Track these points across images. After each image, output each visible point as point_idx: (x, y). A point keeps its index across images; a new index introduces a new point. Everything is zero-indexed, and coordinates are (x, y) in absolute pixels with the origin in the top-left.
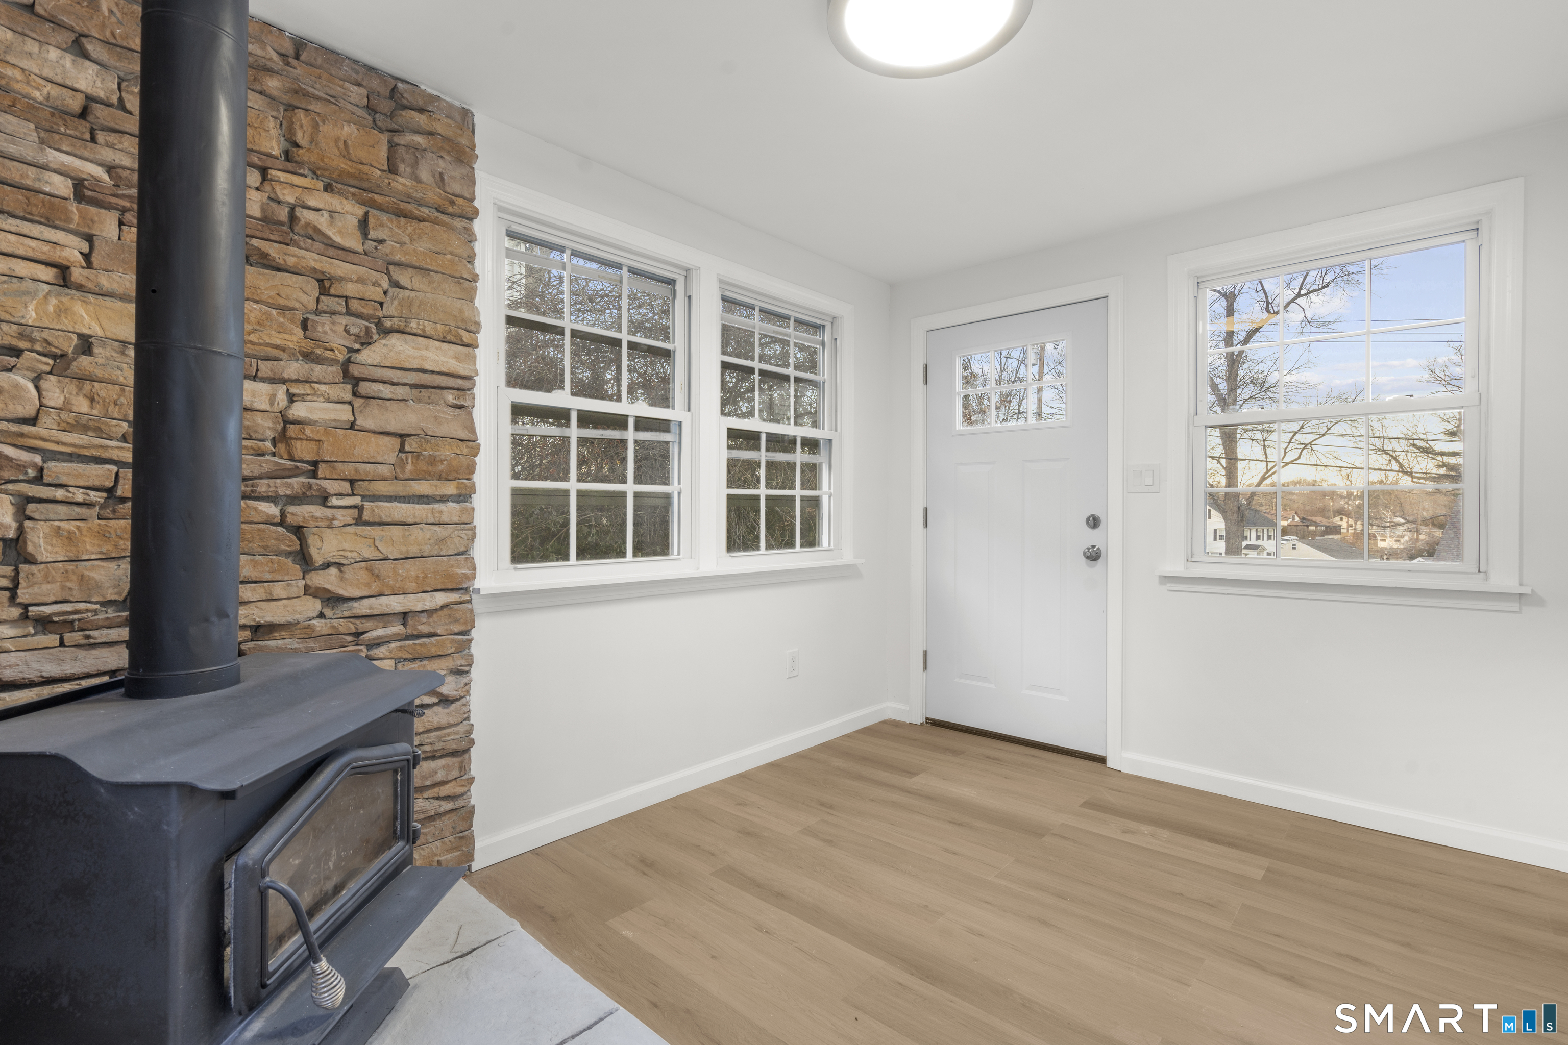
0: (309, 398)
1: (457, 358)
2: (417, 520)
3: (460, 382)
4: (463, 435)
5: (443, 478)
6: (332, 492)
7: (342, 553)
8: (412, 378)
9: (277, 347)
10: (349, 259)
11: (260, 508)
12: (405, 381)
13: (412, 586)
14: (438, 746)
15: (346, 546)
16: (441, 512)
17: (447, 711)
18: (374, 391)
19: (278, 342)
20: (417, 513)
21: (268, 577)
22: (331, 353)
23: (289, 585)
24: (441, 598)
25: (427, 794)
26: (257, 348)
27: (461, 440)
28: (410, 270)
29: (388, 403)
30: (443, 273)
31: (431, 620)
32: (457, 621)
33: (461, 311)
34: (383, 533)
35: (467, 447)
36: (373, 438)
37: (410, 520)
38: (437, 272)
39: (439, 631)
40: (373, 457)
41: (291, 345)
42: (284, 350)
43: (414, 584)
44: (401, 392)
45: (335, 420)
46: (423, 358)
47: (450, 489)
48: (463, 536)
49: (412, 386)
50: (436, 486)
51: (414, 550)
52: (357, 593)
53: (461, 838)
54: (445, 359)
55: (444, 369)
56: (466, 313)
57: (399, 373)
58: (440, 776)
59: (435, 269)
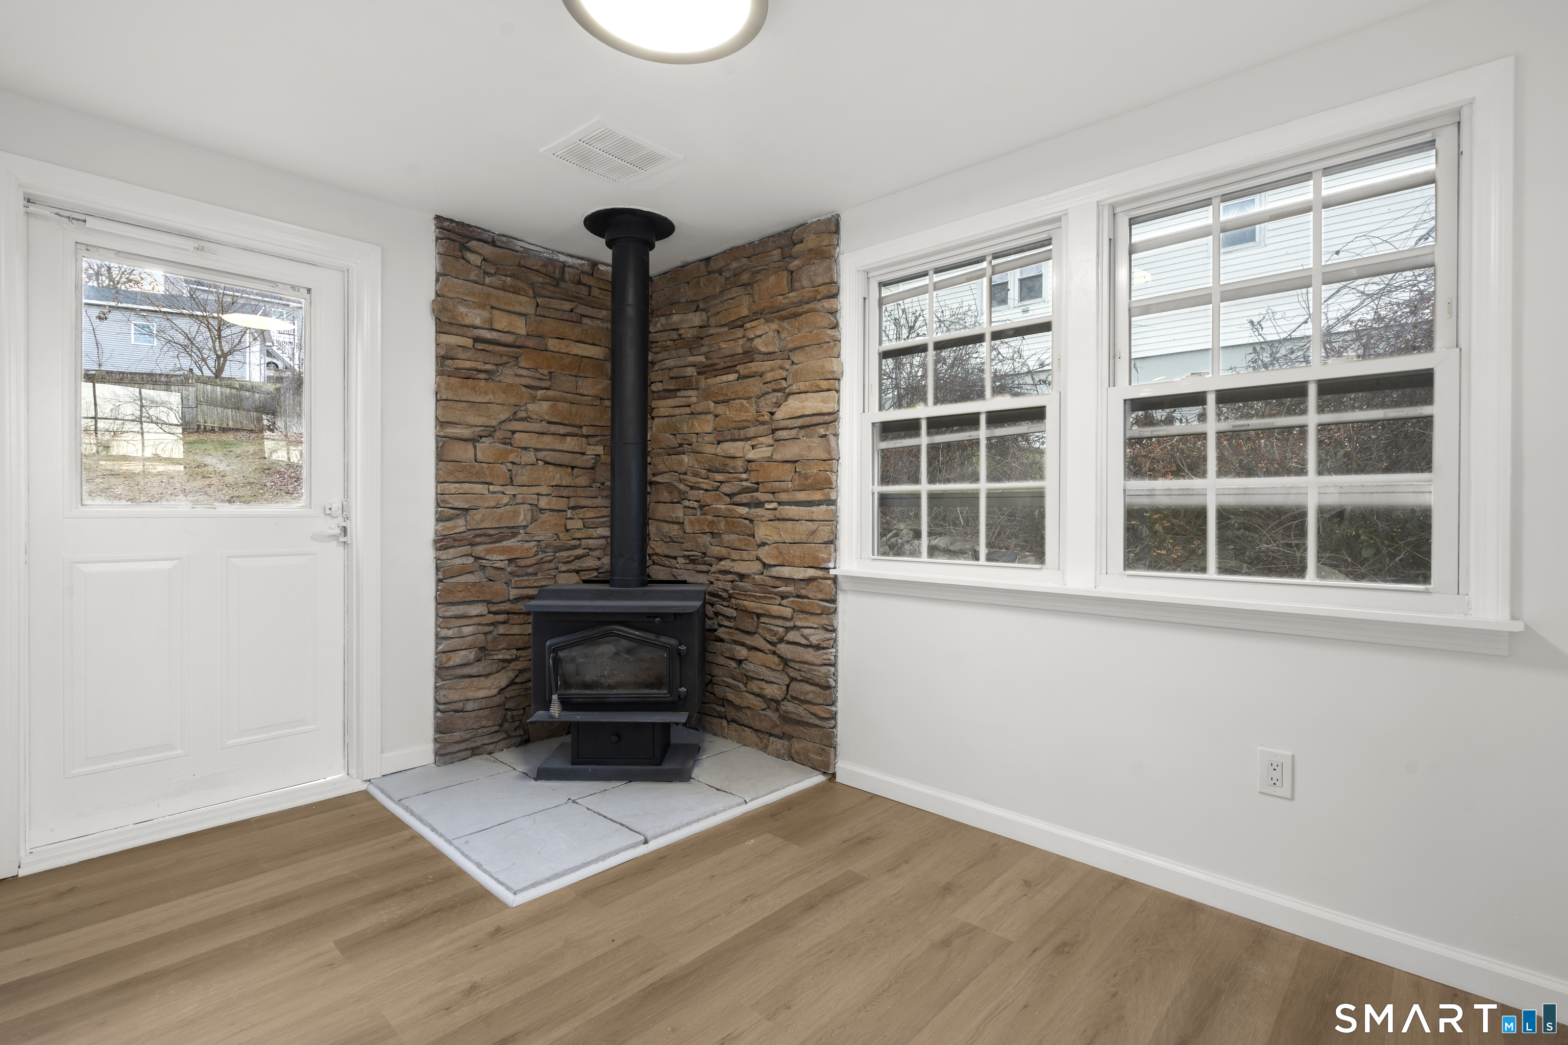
0: (758, 446)
1: (824, 401)
2: (800, 518)
3: (827, 418)
4: (824, 456)
5: (813, 488)
6: (763, 500)
7: (766, 537)
8: (799, 422)
9: (745, 421)
10: (772, 358)
11: (737, 510)
12: (795, 425)
13: (797, 562)
14: (809, 676)
15: (768, 533)
16: (813, 512)
17: (815, 653)
18: (780, 436)
19: (745, 418)
20: (801, 513)
21: (743, 548)
22: (763, 418)
23: (749, 553)
24: (811, 573)
25: (805, 706)
26: (740, 423)
27: (824, 460)
28: (797, 351)
29: (786, 442)
30: (813, 345)
31: (808, 587)
32: (821, 591)
33: (823, 367)
34: (784, 526)
35: (827, 465)
36: (781, 466)
37: (797, 518)
38: (809, 346)
39: (810, 596)
40: (780, 477)
41: (749, 418)
42: (748, 421)
43: (799, 561)
44: (794, 432)
45: (763, 458)
46: (804, 408)
47: (817, 496)
48: (826, 530)
49: (801, 427)
50: (808, 494)
51: (797, 538)
52: (772, 562)
53: (823, 749)
54: (816, 404)
55: (814, 412)
56: (827, 367)
57: (794, 420)
58: (810, 697)
59: (809, 344)
